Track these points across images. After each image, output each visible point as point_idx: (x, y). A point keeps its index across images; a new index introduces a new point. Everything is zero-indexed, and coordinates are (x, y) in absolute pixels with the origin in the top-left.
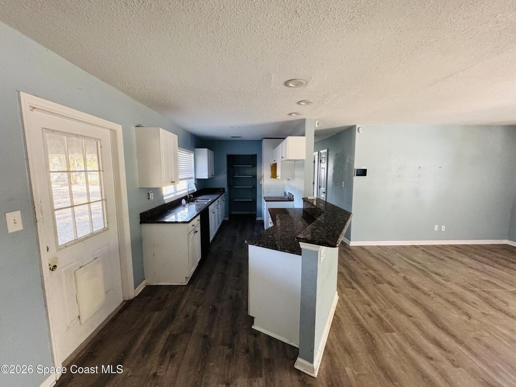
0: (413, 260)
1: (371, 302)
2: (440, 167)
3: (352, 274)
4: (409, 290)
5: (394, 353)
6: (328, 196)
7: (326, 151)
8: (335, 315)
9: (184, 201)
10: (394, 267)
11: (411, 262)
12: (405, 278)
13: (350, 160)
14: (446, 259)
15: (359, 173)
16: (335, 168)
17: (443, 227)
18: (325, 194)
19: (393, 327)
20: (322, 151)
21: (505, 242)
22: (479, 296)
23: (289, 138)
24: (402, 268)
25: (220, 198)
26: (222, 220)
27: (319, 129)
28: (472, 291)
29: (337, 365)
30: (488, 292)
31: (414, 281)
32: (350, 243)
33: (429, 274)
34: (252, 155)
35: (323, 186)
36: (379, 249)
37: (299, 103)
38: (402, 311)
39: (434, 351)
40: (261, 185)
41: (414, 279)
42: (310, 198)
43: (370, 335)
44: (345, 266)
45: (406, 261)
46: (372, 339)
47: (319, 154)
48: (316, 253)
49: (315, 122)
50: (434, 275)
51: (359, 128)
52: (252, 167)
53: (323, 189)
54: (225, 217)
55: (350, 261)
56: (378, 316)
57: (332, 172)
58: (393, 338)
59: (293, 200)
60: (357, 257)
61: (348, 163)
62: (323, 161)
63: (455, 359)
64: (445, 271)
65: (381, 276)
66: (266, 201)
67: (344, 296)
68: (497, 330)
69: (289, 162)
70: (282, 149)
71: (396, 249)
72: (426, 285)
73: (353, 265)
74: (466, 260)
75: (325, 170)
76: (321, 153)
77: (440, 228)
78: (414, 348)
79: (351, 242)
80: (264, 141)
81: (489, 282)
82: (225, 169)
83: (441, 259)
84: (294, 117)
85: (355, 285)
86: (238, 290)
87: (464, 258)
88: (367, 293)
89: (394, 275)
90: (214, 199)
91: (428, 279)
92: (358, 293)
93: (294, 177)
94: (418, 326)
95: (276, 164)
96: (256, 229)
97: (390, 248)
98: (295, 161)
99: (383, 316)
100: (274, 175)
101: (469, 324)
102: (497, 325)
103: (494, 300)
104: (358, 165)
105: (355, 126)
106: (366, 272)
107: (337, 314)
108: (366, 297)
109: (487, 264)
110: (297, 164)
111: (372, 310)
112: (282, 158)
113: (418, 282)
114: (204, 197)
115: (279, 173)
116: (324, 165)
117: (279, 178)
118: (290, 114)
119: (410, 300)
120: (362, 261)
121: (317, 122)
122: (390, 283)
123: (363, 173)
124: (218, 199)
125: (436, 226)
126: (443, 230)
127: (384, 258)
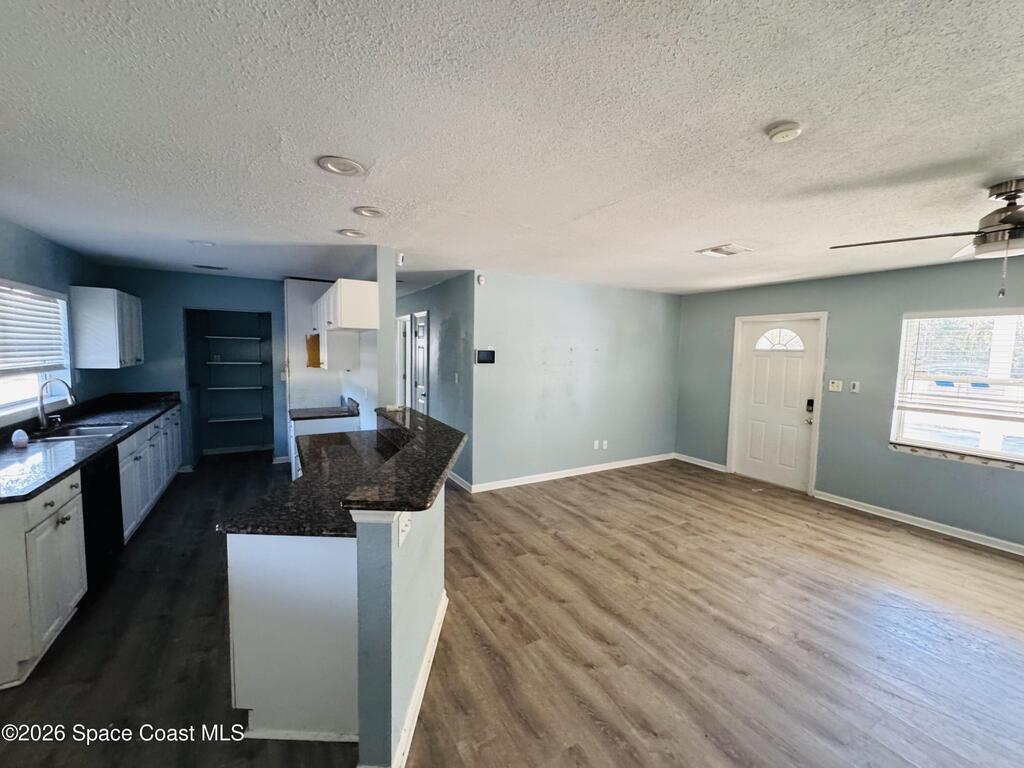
0: (568, 503)
1: (505, 594)
2: (597, 350)
3: (474, 548)
4: (562, 557)
5: (540, 679)
6: (431, 401)
7: (424, 313)
8: (440, 640)
9: (20, 436)
10: (542, 520)
11: (564, 506)
12: (556, 536)
13: (466, 333)
14: (609, 492)
15: (482, 359)
16: (442, 347)
17: (605, 442)
18: (425, 398)
19: (538, 630)
20: (417, 315)
22: (648, 541)
23: (342, 283)
24: (552, 520)
25: (162, 417)
26: (171, 475)
27: (406, 270)
28: (640, 536)
29: (442, 743)
30: (657, 534)
31: (569, 538)
32: (470, 489)
33: (588, 522)
34: (260, 314)
35: (420, 382)
36: (521, 492)
37: (356, 210)
38: (551, 596)
39: (594, 650)
40: (284, 382)
41: (569, 534)
42: (390, 408)
43: (502, 658)
44: (463, 535)
45: (559, 507)
46: (505, 664)
47: (413, 320)
48: (387, 528)
49: (397, 256)
50: (595, 522)
51: (479, 277)
52: (261, 341)
53: (422, 388)
54: (182, 465)
55: (470, 523)
56: (516, 618)
57: (437, 356)
58: (538, 650)
59: (358, 414)
60: (484, 513)
61: (464, 340)
62: (420, 334)
63: (621, 654)
64: (608, 512)
65: (520, 540)
66: (294, 419)
67: (459, 595)
68: (666, 587)
69: (343, 333)
70: (328, 305)
71: (542, 487)
72: (585, 541)
73: (477, 530)
74: (634, 490)
75: (425, 351)
76: (416, 318)
77: (601, 445)
78: (568, 657)
79: (473, 486)
80: (288, 282)
81: (657, 517)
82: (180, 345)
83: (604, 494)
84: (350, 239)
85: (479, 568)
86: (208, 650)
87: (629, 486)
88: (498, 577)
89: (540, 534)
90: (138, 422)
91: (587, 530)
92: (484, 582)
93: (357, 365)
94: (573, 614)
95: (318, 335)
96: (272, 485)
97: (535, 487)
98: (360, 331)
99: (522, 614)
100: (314, 362)
101: (636, 589)
102: (666, 580)
103: (664, 544)
104: (480, 344)
105: (473, 272)
106: (496, 538)
107: (445, 635)
108: (497, 586)
109: (656, 492)
110: (363, 337)
111: (507, 610)
112: (330, 323)
113: (575, 539)
114: (107, 418)
115: (324, 356)
116: (422, 342)
117: (324, 366)
118: (341, 232)
119: (563, 572)
120: (490, 519)
121: (402, 255)
122: (534, 551)
123: (488, 357)
124: (156, 422)
125: (597, 443)
126: (605, 447)
127: (527, 507)
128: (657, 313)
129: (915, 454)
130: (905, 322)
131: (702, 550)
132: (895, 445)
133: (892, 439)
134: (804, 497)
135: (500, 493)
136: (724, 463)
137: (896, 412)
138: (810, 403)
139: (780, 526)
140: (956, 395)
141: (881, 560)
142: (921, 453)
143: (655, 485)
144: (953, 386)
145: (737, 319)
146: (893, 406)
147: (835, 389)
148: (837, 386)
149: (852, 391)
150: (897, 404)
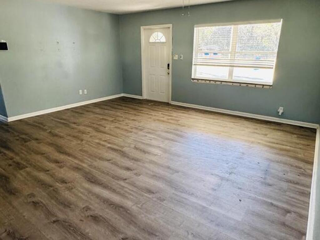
0: (61, 119)
2: (74, 43)
4: (50, 139)
10: (45, 127)
11: (59, 120)
12: (50, 132)
14: (85, 112)
17: (85, 91)
21: (122, 95)
22: (94, 127)
24: (50, 127)
28: (91, 127)
30: (99, 125)
31: (57, 132)
32: (7, 120)
33: (69, 125)
45: (56, 121)
50: (72, 124)
60: (13, 129)
64: (80, 120)
65: (30, 136)
68: (93, 141)
71: (49, 115)
72: (64, 132)
77: (83, 92)
79: (9, 119)
81: (103, 119)
83: (82, 113)
89: (42, 133)
91: (68, 128)
101: (80, 144)
102: (95, 139)
103: (100, 128)
106: (17, 137)
113: (59, 132)
122: (36, 139)
125: (81, 91)
126: (86, 93)
127: (39, 123)
128: (106, 24)
129: (198, 82)
130: (195, 29)
131: (116, 127)
132: (193, 79)
133: (193, 77)
134: (168, 104)
135: (26, 120)
136: (141, 95)
137: (193, 66)
138: (168, 65)
139: (151, 115)
140: (209, 58)
141: (179, 120)
142: (200, 81)
143: (109, 107)
144: (209, 55)
145: (141, 27)
146: (192, 64)
147: (176, 59)
148: (176, 57)
149: (180, 59)
150: (193, 63)
